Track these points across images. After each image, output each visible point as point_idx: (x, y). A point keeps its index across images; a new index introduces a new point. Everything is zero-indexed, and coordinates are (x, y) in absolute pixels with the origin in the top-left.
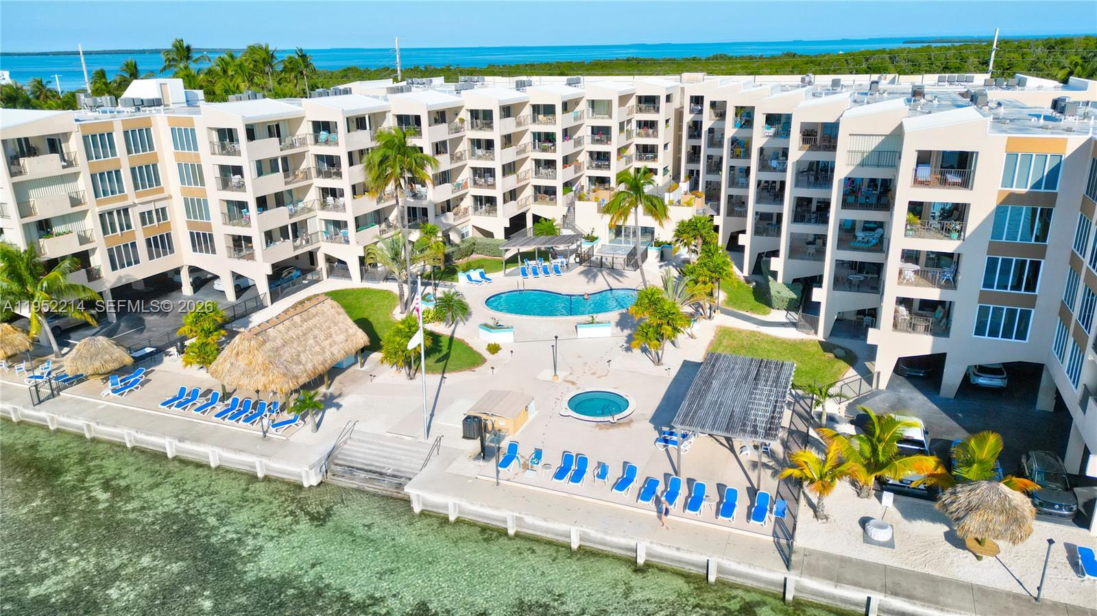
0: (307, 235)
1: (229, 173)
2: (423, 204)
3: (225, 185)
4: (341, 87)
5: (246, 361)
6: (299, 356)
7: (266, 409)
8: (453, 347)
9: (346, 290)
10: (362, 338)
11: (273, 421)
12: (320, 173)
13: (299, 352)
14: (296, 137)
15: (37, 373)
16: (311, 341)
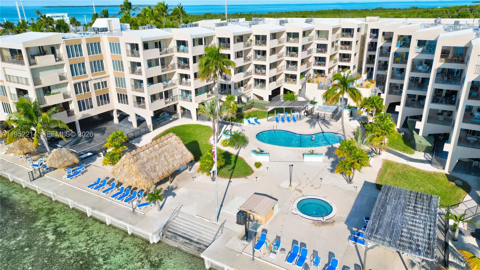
0: (172, 96)
1: (135, 65)
2: (229, 83)
3: (133, 71)
4: (194, 23)
5: (128, 169)
6: (155, 167)
7: (137, 195)
8: (237, 162)
9: (189, 125)
10: (190, 156)
11: (140, 202)
12: (179, 66)
13: (156, 165)
14: (168, 48)
15: (36, 163)
16: (163, 159)
